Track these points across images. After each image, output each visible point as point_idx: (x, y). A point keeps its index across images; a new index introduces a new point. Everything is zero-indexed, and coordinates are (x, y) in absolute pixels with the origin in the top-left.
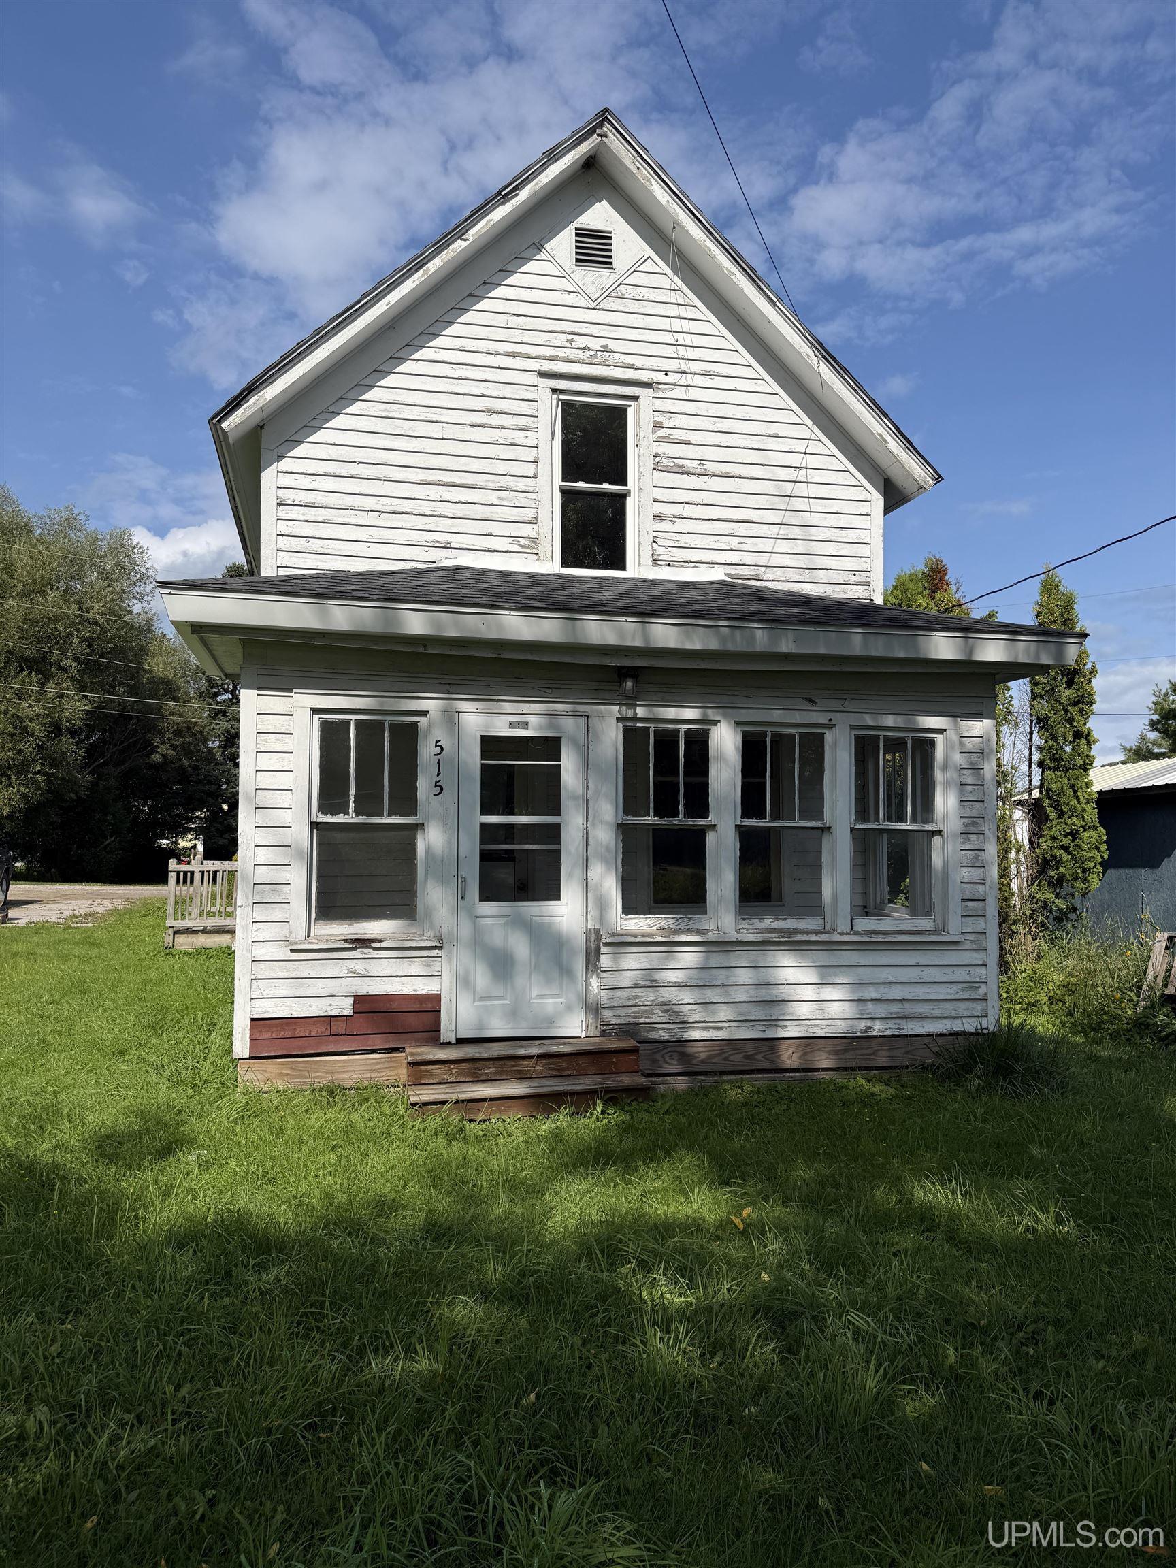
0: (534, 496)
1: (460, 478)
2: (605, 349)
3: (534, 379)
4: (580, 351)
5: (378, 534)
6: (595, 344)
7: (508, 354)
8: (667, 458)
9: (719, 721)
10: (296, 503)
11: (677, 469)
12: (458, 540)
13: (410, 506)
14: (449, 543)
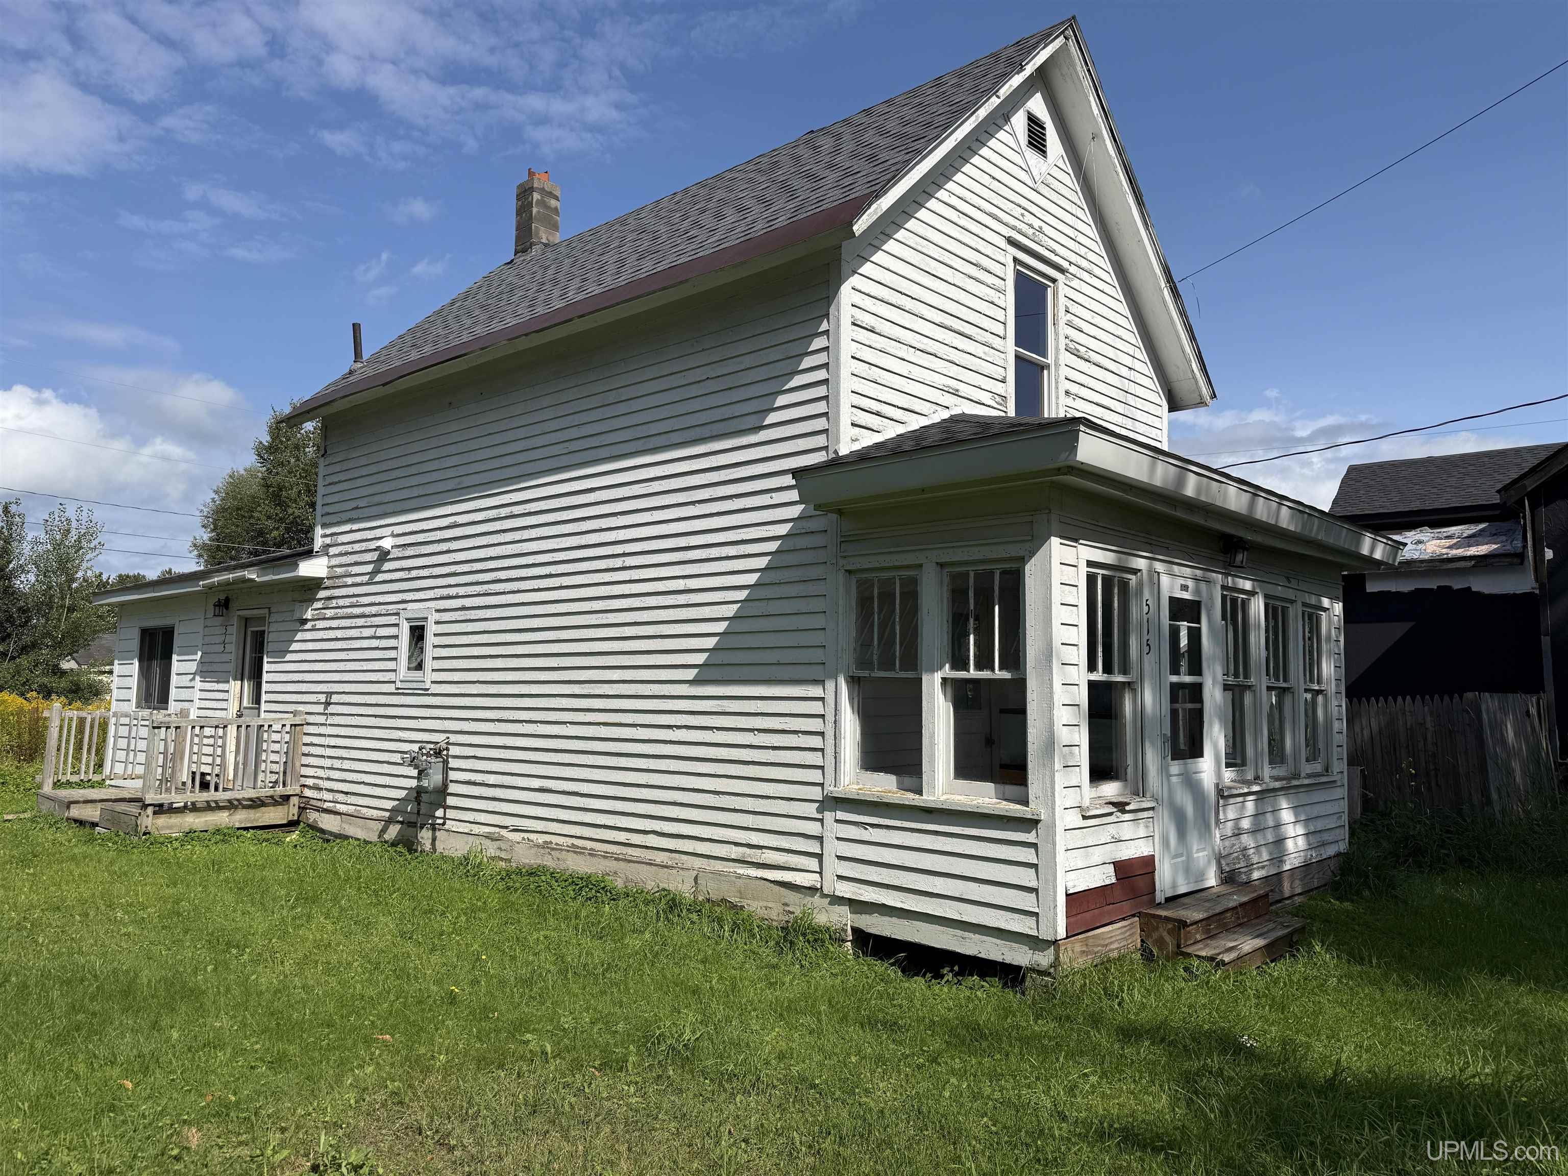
0: (1003, 356)
1: (963, 327)
2: (1040, 230)
3: (1003, 243)
4: (1027, 227)
5: (917, 372)
6: (1037, 223)
7: (990, 215)
8: (1072, 341)
9: (1257, 593)
10: (864, 325)
11: (1076, 352)
12: (964, 390)
13: (935, 347)
14: (957, 391)
